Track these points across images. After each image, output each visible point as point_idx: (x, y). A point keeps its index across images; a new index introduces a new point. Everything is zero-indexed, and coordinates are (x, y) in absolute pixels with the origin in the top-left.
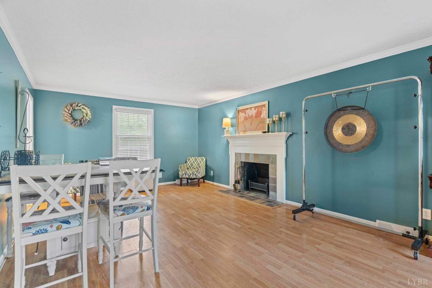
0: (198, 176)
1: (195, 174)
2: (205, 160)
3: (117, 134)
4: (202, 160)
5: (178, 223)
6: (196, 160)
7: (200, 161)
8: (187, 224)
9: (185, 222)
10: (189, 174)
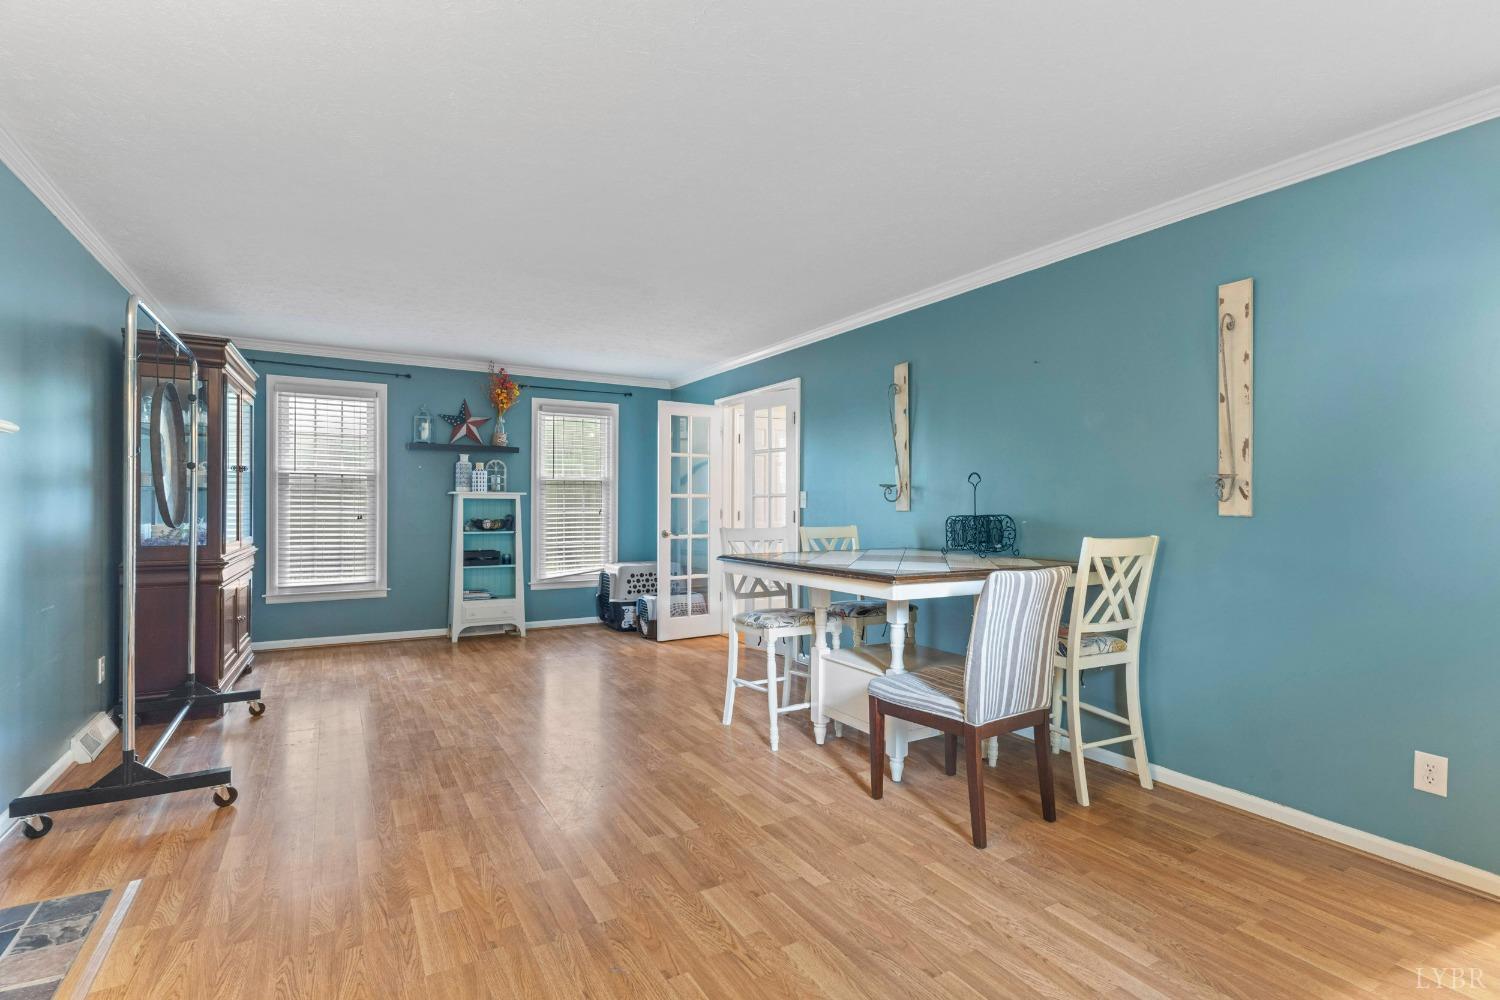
5: (687, 824)
8: (651, 816)
9: (657, 822)
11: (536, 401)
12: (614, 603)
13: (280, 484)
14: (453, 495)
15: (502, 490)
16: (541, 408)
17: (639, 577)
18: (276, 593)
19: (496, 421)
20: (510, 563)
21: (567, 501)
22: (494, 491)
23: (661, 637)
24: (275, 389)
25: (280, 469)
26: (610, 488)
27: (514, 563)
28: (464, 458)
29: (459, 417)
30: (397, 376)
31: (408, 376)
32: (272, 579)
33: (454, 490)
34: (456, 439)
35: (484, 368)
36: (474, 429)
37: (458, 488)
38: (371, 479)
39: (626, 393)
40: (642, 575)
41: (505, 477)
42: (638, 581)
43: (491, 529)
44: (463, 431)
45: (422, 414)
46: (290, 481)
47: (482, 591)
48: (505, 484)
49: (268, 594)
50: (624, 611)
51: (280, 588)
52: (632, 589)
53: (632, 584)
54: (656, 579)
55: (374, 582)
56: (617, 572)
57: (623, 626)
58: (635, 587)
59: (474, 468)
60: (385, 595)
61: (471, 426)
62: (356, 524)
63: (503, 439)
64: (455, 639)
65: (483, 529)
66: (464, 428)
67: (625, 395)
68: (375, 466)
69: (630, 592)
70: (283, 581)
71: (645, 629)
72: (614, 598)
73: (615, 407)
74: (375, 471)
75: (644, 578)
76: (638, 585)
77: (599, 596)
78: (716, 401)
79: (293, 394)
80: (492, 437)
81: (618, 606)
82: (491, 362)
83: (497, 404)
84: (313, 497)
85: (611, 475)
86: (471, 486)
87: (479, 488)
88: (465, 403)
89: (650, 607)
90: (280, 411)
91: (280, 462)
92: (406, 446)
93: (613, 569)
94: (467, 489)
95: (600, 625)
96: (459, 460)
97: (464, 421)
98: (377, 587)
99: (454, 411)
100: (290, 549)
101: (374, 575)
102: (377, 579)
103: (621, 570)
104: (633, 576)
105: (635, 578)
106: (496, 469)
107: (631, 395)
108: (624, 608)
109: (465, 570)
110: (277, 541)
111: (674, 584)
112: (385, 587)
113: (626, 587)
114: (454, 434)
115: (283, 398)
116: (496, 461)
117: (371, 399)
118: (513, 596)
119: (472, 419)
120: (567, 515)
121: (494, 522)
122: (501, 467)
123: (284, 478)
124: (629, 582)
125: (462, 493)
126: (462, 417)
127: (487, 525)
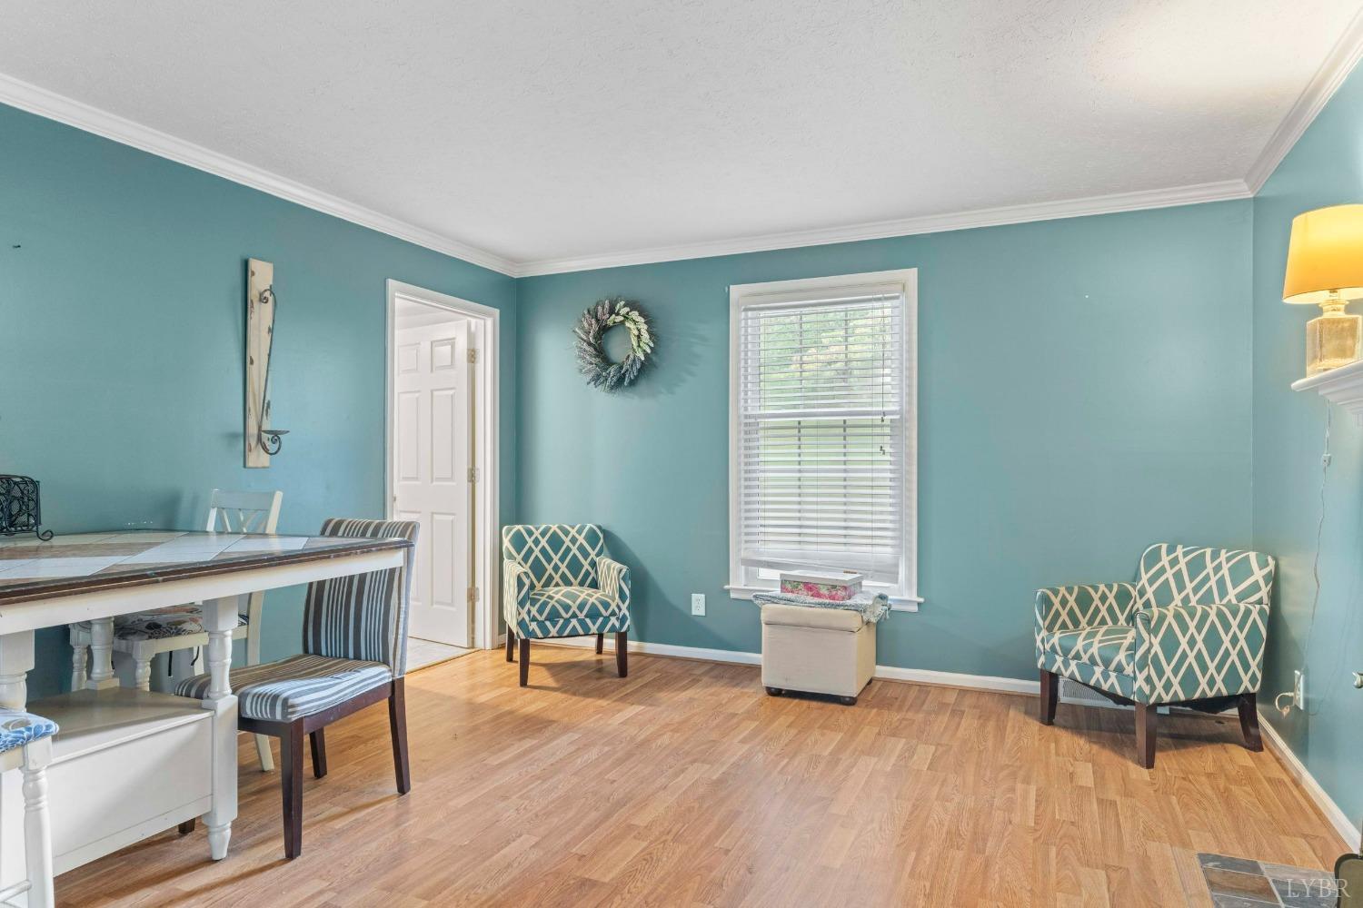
0: (1136, 687)
1: (1119, 669)
2: (1259, 575)
3: (750, 412)
4: (1240, 572)
6: (1196, 566)
7: (1221, 583)
10: (1085, 659)
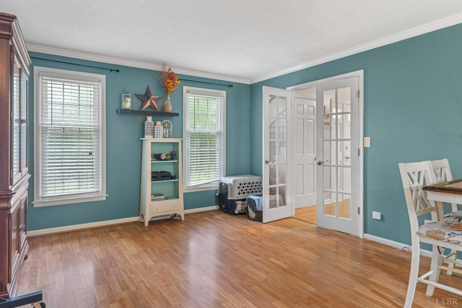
11: (185, 88)
12: (231, 200)
13: (42, 133)
14: (142, 140)
15: (169, 137)
16: (188, 92)
17: (244, 185)
18: (40, 200)
19: (166, 99)
20: (175, 178)
21: (200, 143)
22: (166, 138)
23: (265, 220)
24: (39, 75)
25: (42, 124)
26: (222, 136)
27: (178, 179)
28: (150, 119)
29: (145, 95)
30: (111, 70)
31: (118, 71)
32: (38, 192)
33: (144, 137)
34: (144, 108)
35: (158, 68)
36: (154, 102)
37: (146, 136)
38: (96, 131)
39: (230, 85)
40: (245, 184)
41: (171, 130)
42: (243, 187)
43: (165, 160)
44: (148, 104)
45: (126, 93)
46: (49, 131)
47: (160, 195)
48: (171, 134)
49: (35, 201)
50: (236, 204)
51: (42, 197)
52: (241, 192)
53: (240, 189)
54: (262, 188)
55: (98, 192)
56: (232, 183)
57: (236, 212)
58: (242, 190)
59: (155, 124)
60: (105, 199)
61: (152, 100)
62: (88, 157)
63: (170, 109)
64: (146, 224)
65: (161, 160)
66: (149, 102)
67: (229, 86)
68: (99, 123)
69: (239, 194)
70: (44, 192)
71: (252, 215)
72: (231, 197)
73: (224, 93)
74: (99, 126)
75: (246, 185)
76: (243, 189)
77: (219, 195)
78: (288, 88)
79: (51, 78)
80: (163, 107)
81: (233, 201)
82: (164, 65)
83: (166, 88)
84: (62, 142)
85: (222, 129)
86: (154, 135)
87: (159, 136)
88: (148, 88)
89: (257, 202)
90: (42, 89)
91: (42, 120)
92: (117, 111)
93: (229, 180)
94: (152, 136)
95: (218, 210)
96: (146, 119)
97: (148, 98)
98: (100, 194)
99: (142, 92)
100: (48, 173)
101: (99, 188)
102: (100, 189)
103: (234, 181)
104: (240, 184)
105: (242, 186)
106: (167, 125)
107: (232, 86)
108: (236, 202)
109: (152, 183)
110: (41, 169)
111: (271, 189)
112: (105, 194)
113: (237, 191)
114: (143, 105)
115: (44, 81)
116: (167, 121)
117: (97, 84)
118: (178, 197)
119: (152, 97)
120: (200, 151)
121: (167, 155)
122: (169, 124)
123: (45, 129)
124: (239, 188)
125: (148, 140)
126: (147, 95)
127: (163, 157)
